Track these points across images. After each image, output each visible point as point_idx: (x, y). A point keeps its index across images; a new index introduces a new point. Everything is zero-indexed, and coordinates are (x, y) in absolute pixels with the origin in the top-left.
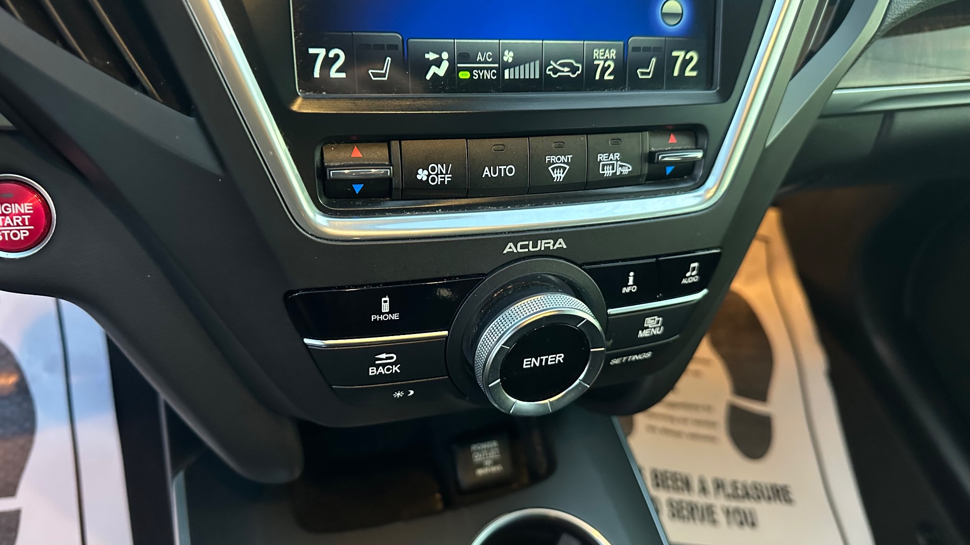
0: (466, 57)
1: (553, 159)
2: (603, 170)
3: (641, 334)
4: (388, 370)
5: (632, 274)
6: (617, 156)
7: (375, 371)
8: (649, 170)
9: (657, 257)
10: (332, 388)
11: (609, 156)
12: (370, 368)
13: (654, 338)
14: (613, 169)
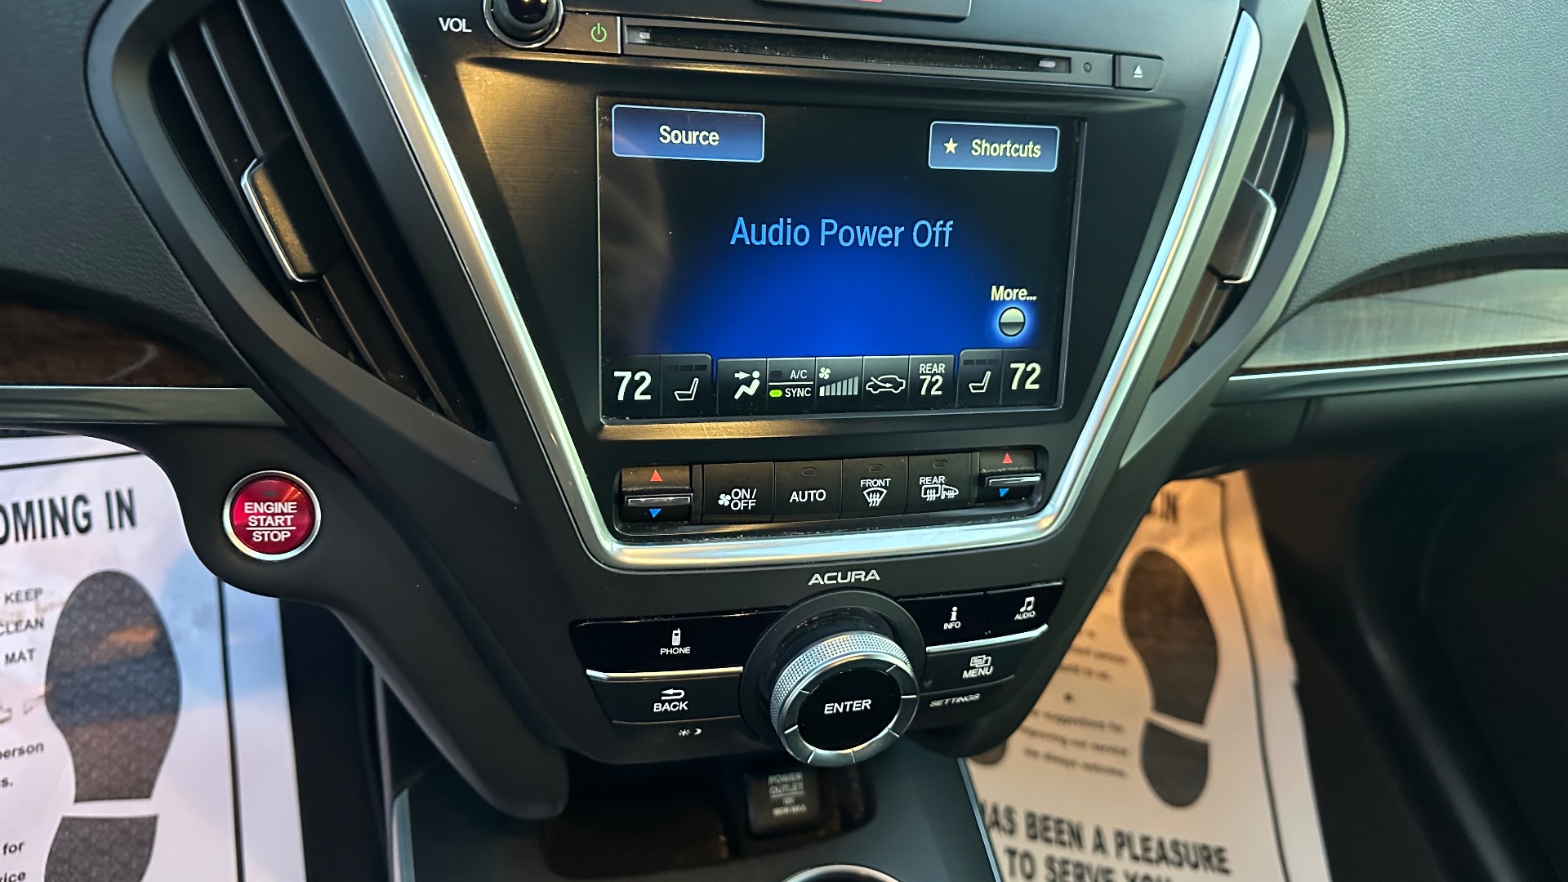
0: (778, 375)
1: (869, 482)
2: (925, 494)
3: (966, 675)
4: (675, 706)
5: (955, 609)
6: (942, 479)
7: (660, 707)
8: (978, 493)
9: (985, 590)
10: (613, 724)
11: (932, 479)
12: (655, 704)
13: (981, 679)
14: (937, 493)
